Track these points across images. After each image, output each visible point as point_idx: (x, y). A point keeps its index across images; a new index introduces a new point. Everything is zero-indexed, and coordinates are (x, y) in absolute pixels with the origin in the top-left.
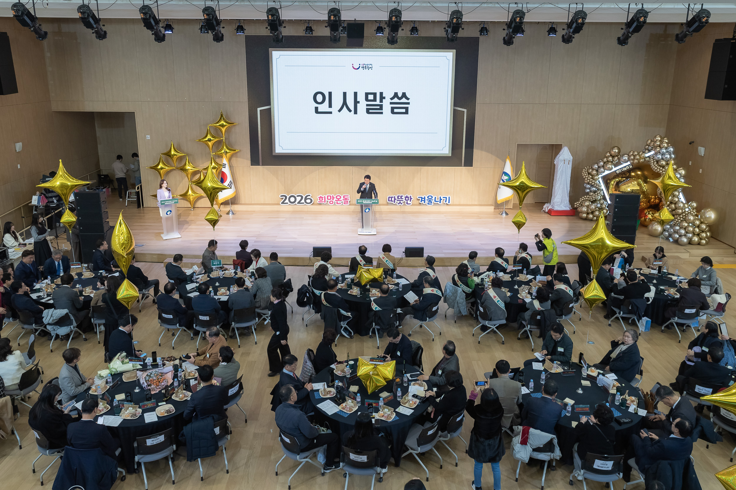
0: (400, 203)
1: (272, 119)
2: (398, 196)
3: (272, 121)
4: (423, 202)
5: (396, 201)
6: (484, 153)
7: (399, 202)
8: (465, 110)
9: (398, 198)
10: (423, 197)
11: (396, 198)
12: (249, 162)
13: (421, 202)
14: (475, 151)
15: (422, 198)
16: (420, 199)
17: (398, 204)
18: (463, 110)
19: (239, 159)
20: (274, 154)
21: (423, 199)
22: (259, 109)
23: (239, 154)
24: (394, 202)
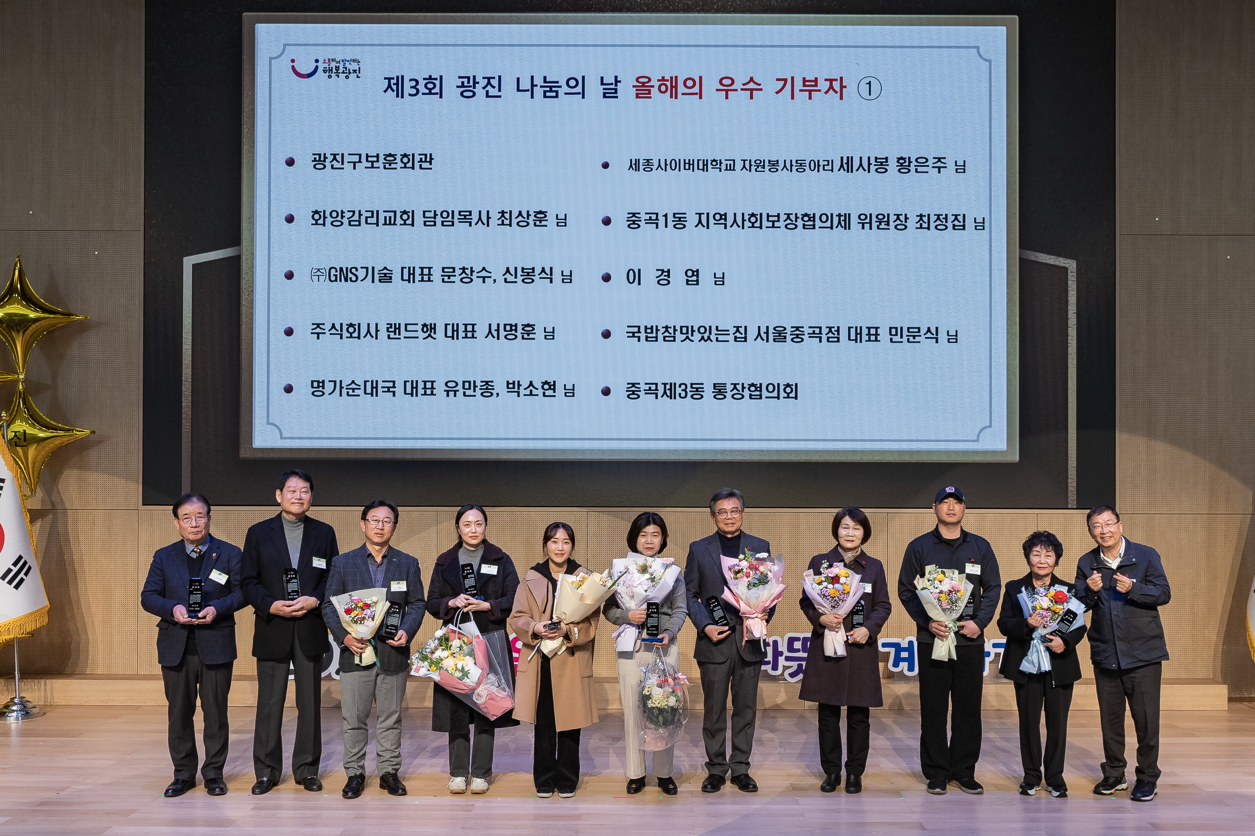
0: (800, 666)
1: (244, 302)
2: (791, 641)
3: (244, 309)
4: (904, 666)
5: (782, 661)
6: (1161, 448)
7: (795, 665)
8: (1071, 265)
9: (791, 648)
10: (904, 644)
11: (783, 647)
12: (137, 489)
13: (896, 665)
14: (1121, 438)
15: (897, 646)
16: (892, 651)
17: (792, 675)
18: (1060, 262)
19: (95, 478)
20: (244, 454)
21: (904, 655)
22: (189, 262)
23: (93, 455)
24: (775, 668)
